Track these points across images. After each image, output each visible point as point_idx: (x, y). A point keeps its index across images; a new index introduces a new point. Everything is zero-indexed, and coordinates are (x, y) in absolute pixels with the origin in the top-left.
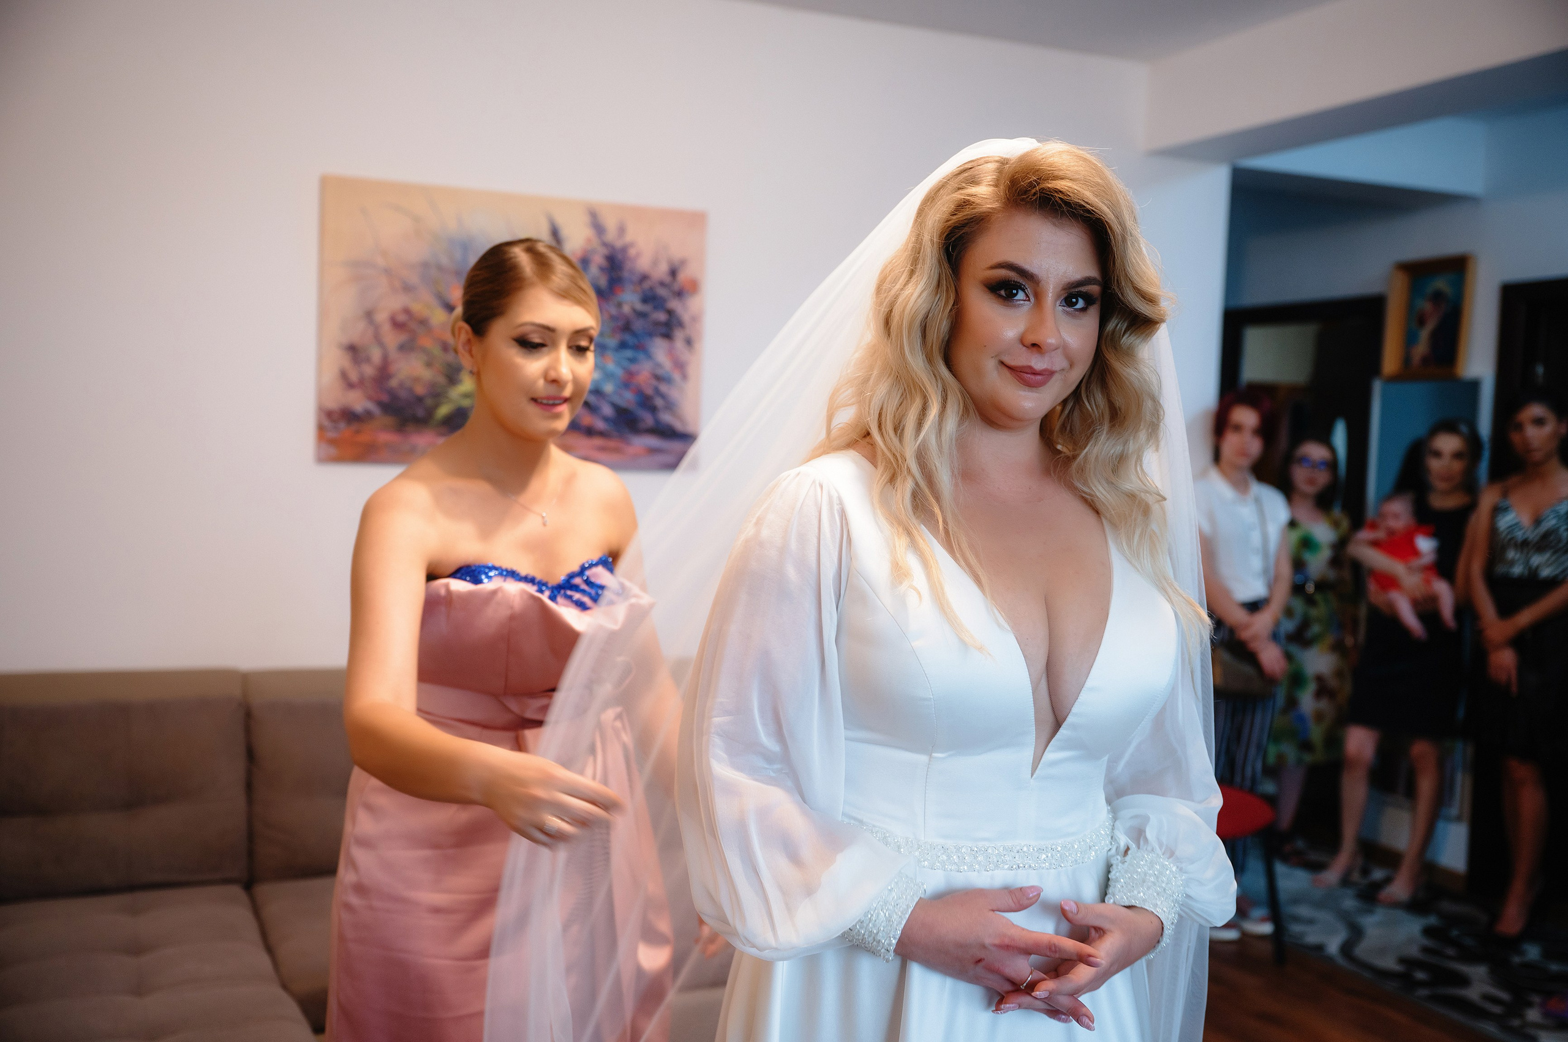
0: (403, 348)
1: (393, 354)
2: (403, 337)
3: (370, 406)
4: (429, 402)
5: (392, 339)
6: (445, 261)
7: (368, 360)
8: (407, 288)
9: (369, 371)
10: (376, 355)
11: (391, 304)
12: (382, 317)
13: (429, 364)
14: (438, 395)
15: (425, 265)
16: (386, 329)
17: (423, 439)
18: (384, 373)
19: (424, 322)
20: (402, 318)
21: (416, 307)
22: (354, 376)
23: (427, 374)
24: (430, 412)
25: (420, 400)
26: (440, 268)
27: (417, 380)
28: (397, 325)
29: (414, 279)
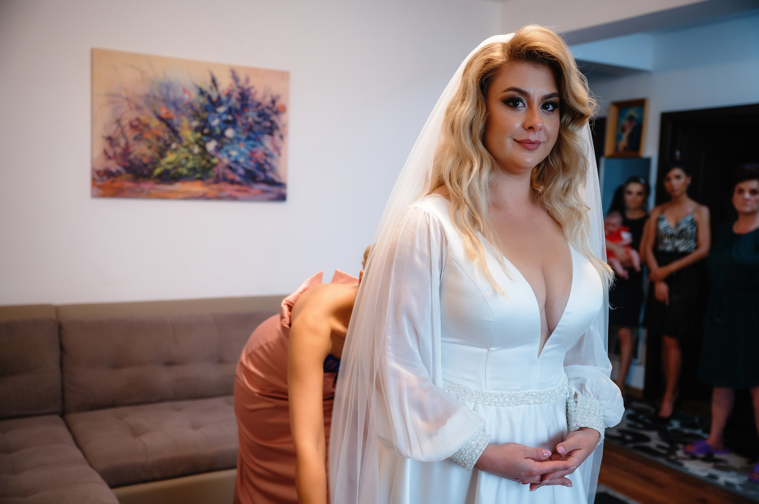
0: (136, 139)
1: (131, 142)
2: (136, 133)
3: (120, 168)
4: (150, 166)
5: (130, 134)
6: (157, 94)
7: (118, 145)
8: (138, 108)
9: (119, 150)
10: (122, 142)
11: (130, 116)
12: (125, 123)
13: (150, 147)
14: (155, 163)
15: (147, 96)
16: (127, 128)
17: (147, 186)
18: (126, 151)
19: (147, 125)
20: (135, 123)
21: (143, 118)
22: (111, 153)
23: (149, 152)
24: (151, 172)
25: (145, 165)
26: (155, 97)
27: (144, 155)
28: (133, 127)
29: (141, 103)
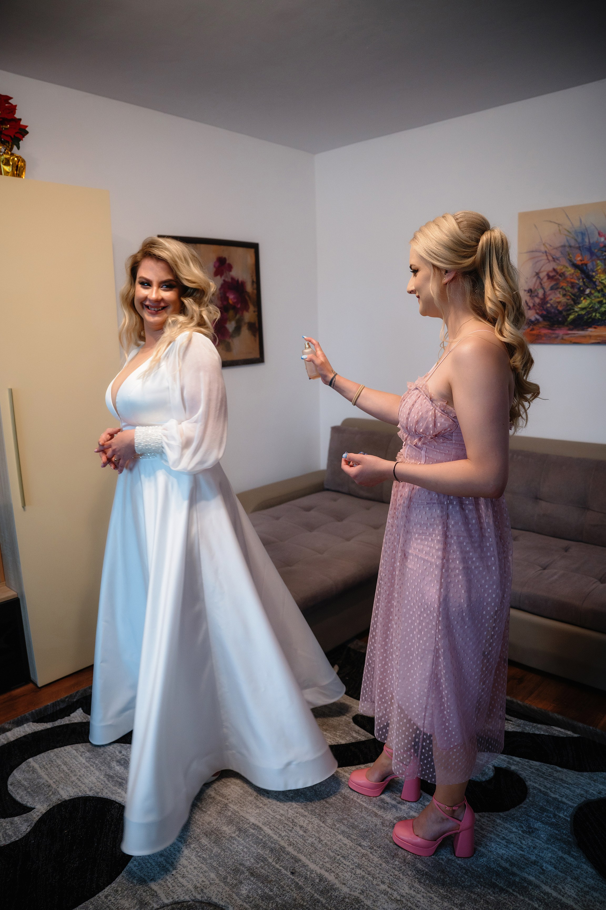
0: (552, 289)
1: (548, 292)
2: (553, 283)
3: (538, 317)
4: (565, 313)
5: (547, 284)
6: (573, 243)
7: (537, 296)
8: (554, 259)
9: (537, 300)
10: (541, 292)
11: (549, 267)
12: (543, 275)
13: (564, 295)
14: (569, 309)
15: (564, 246)
16: (545, 279)
17: (561, 332)
18: (544, 301)
19: (562, 275)
20: (551, 274)
21: (559, 268)
22: (531, 305)
23: (563, 300)
24: (565, 318)
25: (560, 312)
26: (570, 246)
27: (559, 303)
28: (549, 277)
29: (558, 255)
